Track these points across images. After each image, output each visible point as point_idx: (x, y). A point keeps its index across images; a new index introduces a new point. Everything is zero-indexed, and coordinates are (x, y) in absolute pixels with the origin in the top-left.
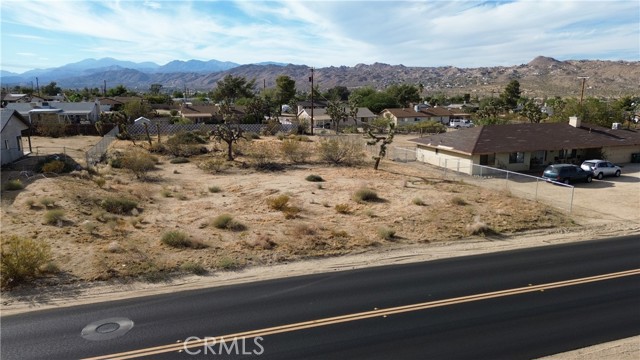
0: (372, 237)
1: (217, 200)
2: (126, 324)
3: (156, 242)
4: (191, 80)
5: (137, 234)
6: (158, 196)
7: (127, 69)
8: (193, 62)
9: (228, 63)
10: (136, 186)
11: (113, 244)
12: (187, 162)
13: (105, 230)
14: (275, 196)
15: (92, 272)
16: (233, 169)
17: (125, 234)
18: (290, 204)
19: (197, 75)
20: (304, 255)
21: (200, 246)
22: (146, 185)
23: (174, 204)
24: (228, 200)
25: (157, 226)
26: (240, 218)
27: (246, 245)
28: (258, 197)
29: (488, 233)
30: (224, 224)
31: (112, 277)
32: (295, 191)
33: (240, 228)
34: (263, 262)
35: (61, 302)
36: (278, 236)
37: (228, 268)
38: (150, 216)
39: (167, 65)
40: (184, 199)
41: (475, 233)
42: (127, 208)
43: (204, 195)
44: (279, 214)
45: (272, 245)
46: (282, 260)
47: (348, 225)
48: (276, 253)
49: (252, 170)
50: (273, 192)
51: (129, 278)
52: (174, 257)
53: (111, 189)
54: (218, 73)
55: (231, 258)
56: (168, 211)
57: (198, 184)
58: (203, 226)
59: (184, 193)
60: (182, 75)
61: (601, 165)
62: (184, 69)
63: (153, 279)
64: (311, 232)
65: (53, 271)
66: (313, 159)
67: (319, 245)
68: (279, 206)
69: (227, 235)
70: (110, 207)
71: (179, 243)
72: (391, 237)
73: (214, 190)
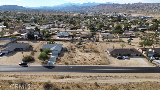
2: (72, 67)
3: (74, 61)
6: (75, 56)
7: (74, 5)
11: (71, 62)
12: (79, 49)
13: (71, 60)
14: (85, 57)
19: (89, 7)
21: (77, 63)
22: (74, 53)
23: (76, 57)
24: (80, 57)
31: (71, 64)
33: (80, 61)
35: (68, 66)
37: (78, 65)
38: (74, 59)
40: (77, 56)
42: (72, 57)
44: (84, 60)
45: (81, 63)
46: (82, 65)
49: (85, 52)
50: (85, 56)
51: (72, 65)
53: (71, 54)
60: (86, 7)
61: (125, 57)
62: (87, 5)
64: (85, 62)
67: (85, 64)
68: (84, 59)
69: (79, 62)
71: (75, 62)
72: (91, 64)
73: (80, 55)
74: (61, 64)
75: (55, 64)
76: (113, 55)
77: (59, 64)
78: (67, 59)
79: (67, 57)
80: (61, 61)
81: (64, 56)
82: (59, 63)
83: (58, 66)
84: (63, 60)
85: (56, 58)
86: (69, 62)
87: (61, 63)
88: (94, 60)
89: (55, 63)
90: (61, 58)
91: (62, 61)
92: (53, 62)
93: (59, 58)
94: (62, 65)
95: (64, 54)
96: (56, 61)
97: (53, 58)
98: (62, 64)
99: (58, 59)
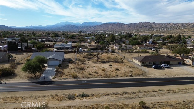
0: (114, 75)
1: (95, 68)
2: (86, 82)
3: (87, 74)
4: (89, 28)
5: (85, 73)
6: (86, 67)
7: (72, 25)
8: (90, 23)
9: (100, 23)
10: (83, 65)
11: (83, 74)
12: (90, 60)
13: (81, 72)
14: (103, 68)
15: (81, 77)
16: (98, 62)
17: (83, 73)
18: (105, 70)
19: (91, 27)
20: (105, 77)
21: (92, 75)
22: (84, 65)
23: (88, 69)
24: (96, 69)
25: (87, 72)
26: (97, 72)
27: (98, 75)
28: (101, 68)
29: (131, 76)
30: (95, 72)
31: (83, 78)
32: (106, 68)
33: (97, 73)
34: (100, 77)
35: (79, 80)
36: (102, 74)
38: (86, 71)
39: (83, 24)
40: (90, 68)
41: (129, 76)
42: (83, 69)
43: (93, 67)
44: (103, 71)
46: (102, 77)
47: (112, 74)
48: (101, 76)
49: (101, 63)
50: (103, 67)
51: (85, 78)
52: (90, 76)
53: (79, 66)
54: (96, 26)
55: (96, 77)
56: (88, 70)
57: (92, 65)
58: (93, 72)
59: (90, 67)
60: (87, 27)
61: (164, 65)
62: (87, 25)
63: (87, 78)
64: (106, 74)
65: (77, 77)
66: (112, 60)
67: (107, 76)
69: (96, 74)
70: (81, 69)
72: (117, 76)
73: (94, 67)
74: (65, 78)
75: (53, 78)
76: (145, 65)
77: (61, 78)
78: (75, 71)
79: (75, 68)
80: (64, 74)
81: (69, 68)
82: (61, 76)
83: (60, 80)
84: (68, 72)
85: (55, 71)
86: (79, 75)
87: (64, 76)
88: (120, 71)
89: (54, 76)
90: (64, 70)
91: (66, 74)
92: (51, 76)
93: (61, 70)
94: (67, 80)
95: (68, 66)
96: (56, 75)
97: (49, 70)
98: (67, 78)
99: (60, 72)
